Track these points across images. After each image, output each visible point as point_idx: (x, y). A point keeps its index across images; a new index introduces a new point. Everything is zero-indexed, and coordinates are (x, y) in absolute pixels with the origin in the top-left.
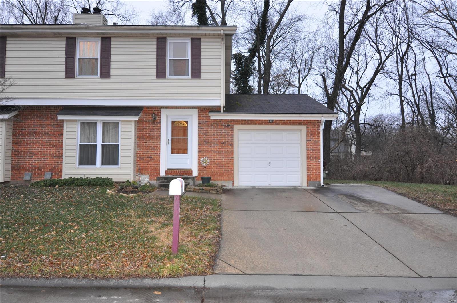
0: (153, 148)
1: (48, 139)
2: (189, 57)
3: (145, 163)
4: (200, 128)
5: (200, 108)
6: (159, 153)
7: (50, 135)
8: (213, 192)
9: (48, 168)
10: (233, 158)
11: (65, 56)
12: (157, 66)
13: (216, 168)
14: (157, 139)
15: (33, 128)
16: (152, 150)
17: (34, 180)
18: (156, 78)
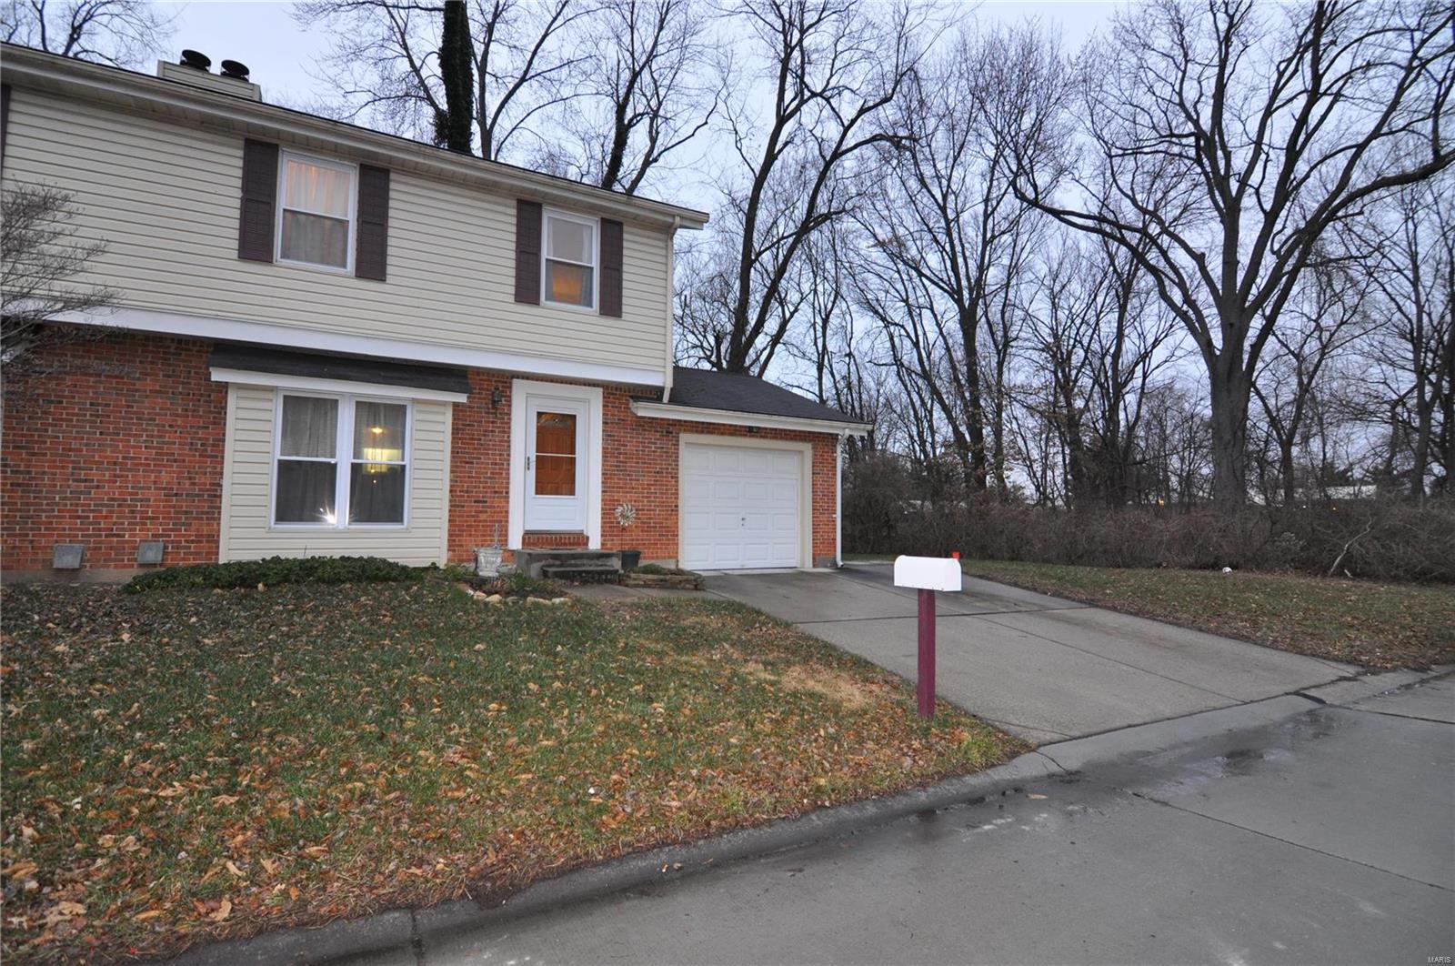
0: (490, 478)
1: (152, 436)
2: (595, 263)
3: (468, 516)
4: (607, 436)
5: (607, 387)
6: (507, 493)
7: (157, 425)
8: (688, 586)
9: (148, 530)
10: (677, 506)
11: (239, 194)
12: (518, 269)
13: (642, 531)
14: (501, 455)
15: (92, 398)
16: (486, 483)
17: (91, 567)
18: (513, 301)
